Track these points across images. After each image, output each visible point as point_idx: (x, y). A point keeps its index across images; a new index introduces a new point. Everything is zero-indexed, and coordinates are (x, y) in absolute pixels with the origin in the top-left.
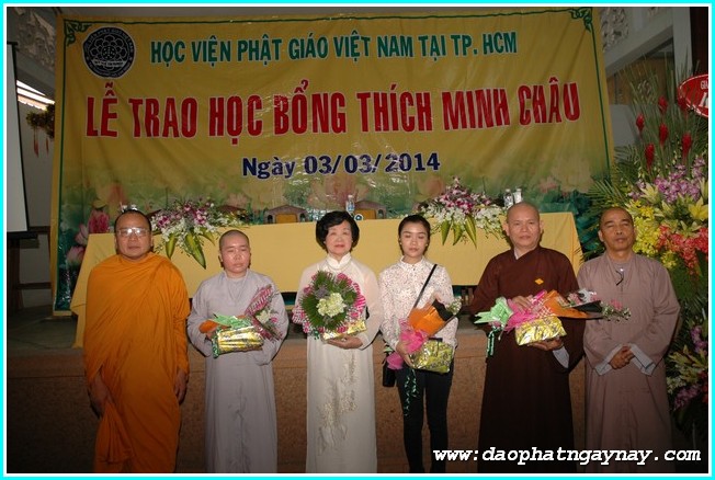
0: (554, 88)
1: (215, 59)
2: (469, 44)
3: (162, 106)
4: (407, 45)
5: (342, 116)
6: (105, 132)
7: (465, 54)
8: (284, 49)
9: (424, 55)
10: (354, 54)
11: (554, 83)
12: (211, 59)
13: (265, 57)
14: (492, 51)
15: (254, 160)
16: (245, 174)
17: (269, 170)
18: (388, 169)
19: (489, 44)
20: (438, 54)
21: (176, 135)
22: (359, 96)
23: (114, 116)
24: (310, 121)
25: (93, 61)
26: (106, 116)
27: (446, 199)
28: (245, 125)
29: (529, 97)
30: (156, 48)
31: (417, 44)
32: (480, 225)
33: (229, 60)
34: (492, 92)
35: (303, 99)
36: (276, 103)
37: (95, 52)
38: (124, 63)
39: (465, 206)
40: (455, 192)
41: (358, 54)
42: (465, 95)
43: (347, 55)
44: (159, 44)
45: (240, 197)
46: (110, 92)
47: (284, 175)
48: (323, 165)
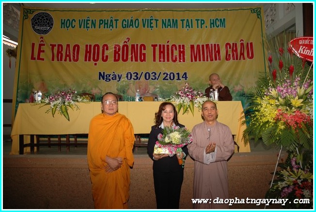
0: (242, 44)
1: (89, 27)
2: (204, 23)
3: (65, 48)
4: (175, 23)
5: (144, 54)
6: (39, 58)
7: (201, 27)
8: (119, 23)
9: (183, 27)
10: (151, 27)
11: (242, 42)
12: (87, 27)
13: (111, 27)
14: (214, 27)
15: (104, 73)
16: (100, 79)
17: (110, 78)
18: (164, 79)
19: (213, 24)
20: (189, 27)
21: (70, 60)
22: (152, 45)
23: (43, 51)
24: (130, 56)
25: (35, 27)
26: (40, 51)
27: (182, 93)
28: (101, 57)
29: (230, 48)
30: (63, 22)
31: (179, 23)
32: (196, 105)
33: (95, 28)
34: (213, 45)
35: (127, 46)
36: (115, 48)
37: (36, 23)
38: (49, 28)
39: (190, 97)
40: (186, 90)
41: (153, 27)
42: (201, 46)
43: (148, 27)
44: (65, 20)
45: (97, 89)
46: (42, 41)
47: (117, 80)
48: (135, 76)
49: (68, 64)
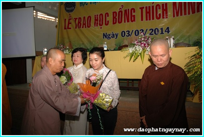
3: (82, 19)
5: (134, 16)
6: (68, 28)
12: (95, 3)
15: (106, 33)
16: (104, 38)
17: (111, 37)
18: (150, 34)
21: (86, 27)
22: (140, 8)
23: (71, 23)
24: (123, 19)
25: (66, 9)
28: (104, 22)
35: (122, 12)
36: (113, 14)
37: (67, 6)
38: (73, 8)
39: (143, 45)
45: (102, 45)
46: (70, 17)
47: (115, 38)
48: (128, 34)
49: (84, 30)
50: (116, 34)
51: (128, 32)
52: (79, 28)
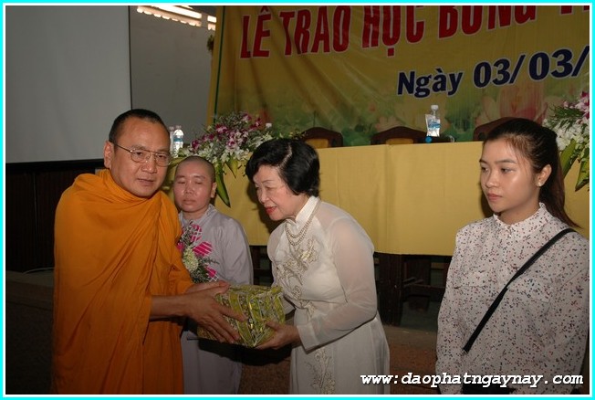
3: (314, 17)
6: (258, 53)
15: (412, 74)
16: (400, 92)
17: (429, 86)
21: (327, 49)
23: (267, 34)
26: (260, 34)
28: (403, 29)
45: (391, 120)
47: (447, 91)
48: (499, 72)
50: (452, 76)
51: (501, 66)
52: (299, 52)
